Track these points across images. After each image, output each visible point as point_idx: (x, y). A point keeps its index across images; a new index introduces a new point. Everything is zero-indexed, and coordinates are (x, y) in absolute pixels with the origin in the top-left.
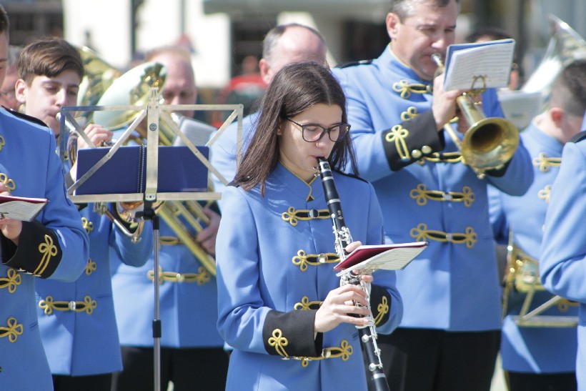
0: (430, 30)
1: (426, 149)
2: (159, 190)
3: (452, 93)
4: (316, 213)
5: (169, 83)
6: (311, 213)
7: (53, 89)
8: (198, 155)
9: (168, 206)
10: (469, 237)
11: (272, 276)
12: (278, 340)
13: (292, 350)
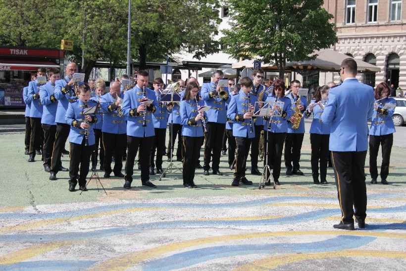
0: (218, 78)
1: (215, 95)
2: (173, 101)
3: (219, 87)
5: (181, 85)
7: (158, 86)
8: (179, 96)
11: (189, 114)
12: (190, 122)
13: (192, 124)
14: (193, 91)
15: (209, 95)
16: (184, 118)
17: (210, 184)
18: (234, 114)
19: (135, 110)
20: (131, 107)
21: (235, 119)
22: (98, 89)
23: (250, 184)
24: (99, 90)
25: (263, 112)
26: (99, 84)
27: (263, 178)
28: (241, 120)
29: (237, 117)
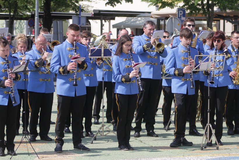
0: (150, 30)
1: (149, 48)
2: (104, 56)
3: (154, 39)
4: (129, 59)
5: (106, 38)
6: (128, 59)
7: (87, 40)
8: (110, 50)
9: (106, 58)
10: (156, 64)
11: (122, 69)
12: (123, 80)
13: (126, 81)
14: (127, 45)
15: (144, 48)
16: (118, 74)
17: (146, 146)
18: (173, 69)
19: (65, 68)
20: (60, 64)
21: (175, 74)
22: (20, 46)
23: (190, 145)
24: (22, 47)
25: (203, 66)
26: (20, 39)
27: (205, 138)
28: (181, 75)
29: (177, 72)
